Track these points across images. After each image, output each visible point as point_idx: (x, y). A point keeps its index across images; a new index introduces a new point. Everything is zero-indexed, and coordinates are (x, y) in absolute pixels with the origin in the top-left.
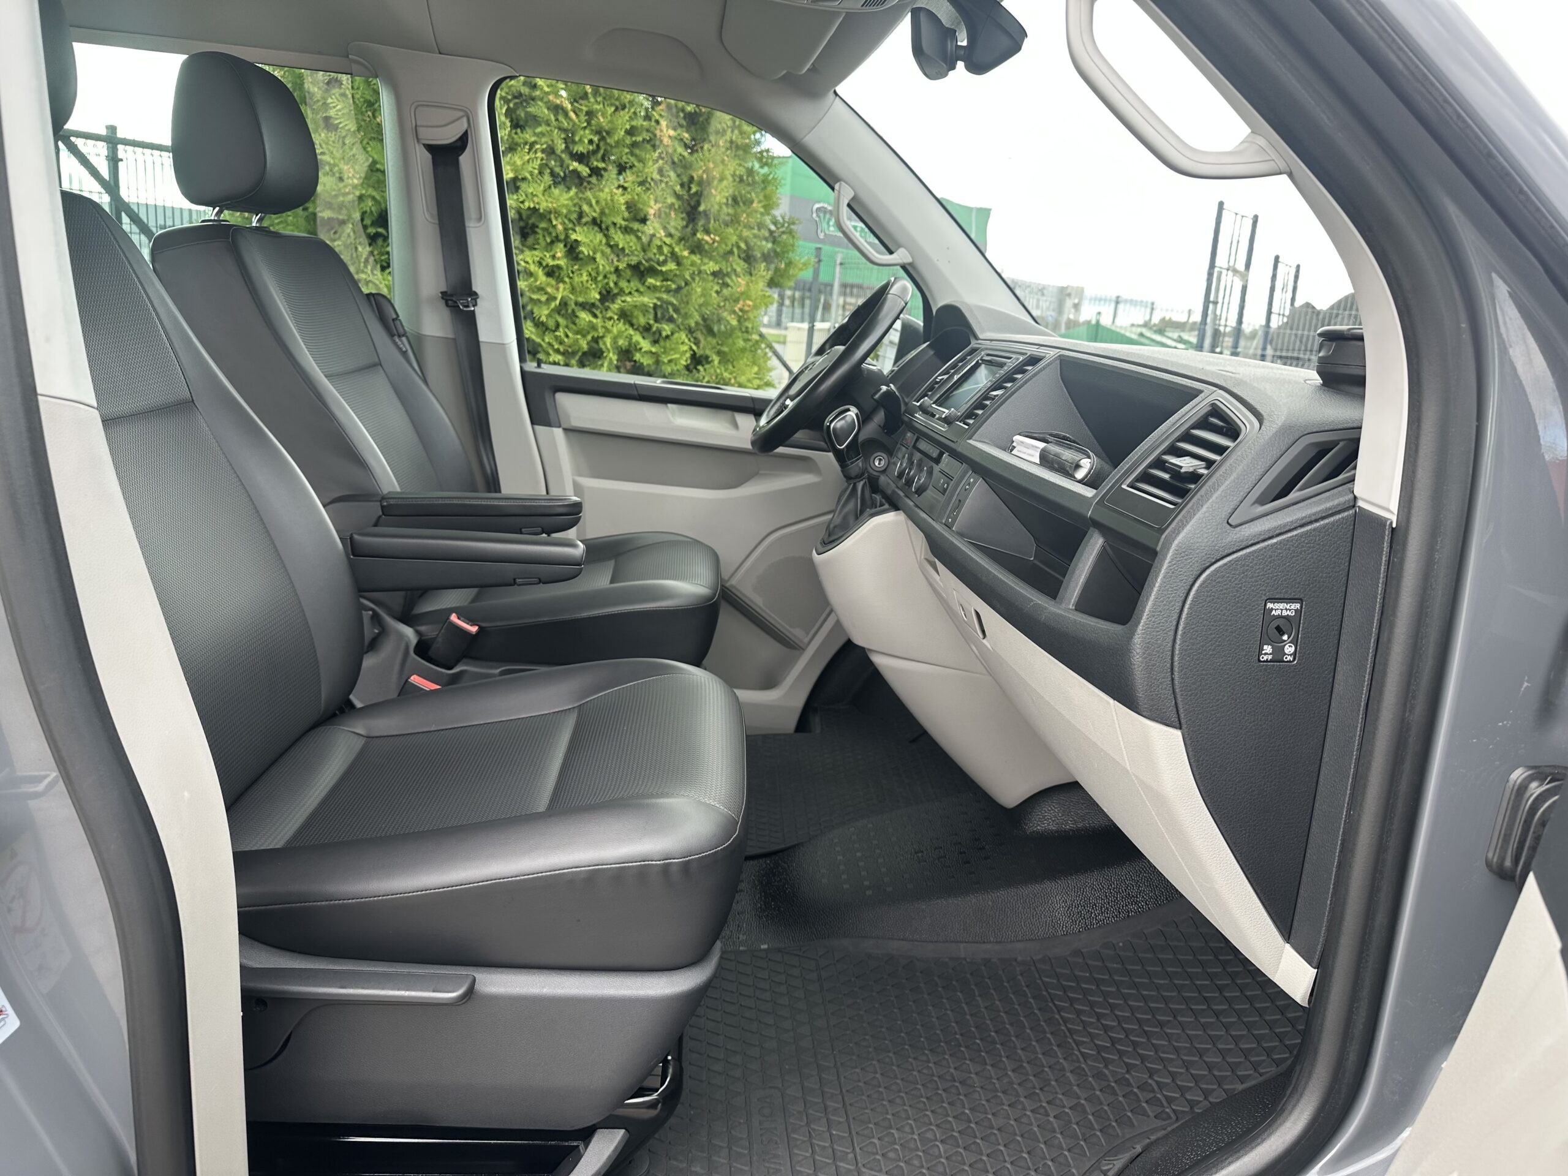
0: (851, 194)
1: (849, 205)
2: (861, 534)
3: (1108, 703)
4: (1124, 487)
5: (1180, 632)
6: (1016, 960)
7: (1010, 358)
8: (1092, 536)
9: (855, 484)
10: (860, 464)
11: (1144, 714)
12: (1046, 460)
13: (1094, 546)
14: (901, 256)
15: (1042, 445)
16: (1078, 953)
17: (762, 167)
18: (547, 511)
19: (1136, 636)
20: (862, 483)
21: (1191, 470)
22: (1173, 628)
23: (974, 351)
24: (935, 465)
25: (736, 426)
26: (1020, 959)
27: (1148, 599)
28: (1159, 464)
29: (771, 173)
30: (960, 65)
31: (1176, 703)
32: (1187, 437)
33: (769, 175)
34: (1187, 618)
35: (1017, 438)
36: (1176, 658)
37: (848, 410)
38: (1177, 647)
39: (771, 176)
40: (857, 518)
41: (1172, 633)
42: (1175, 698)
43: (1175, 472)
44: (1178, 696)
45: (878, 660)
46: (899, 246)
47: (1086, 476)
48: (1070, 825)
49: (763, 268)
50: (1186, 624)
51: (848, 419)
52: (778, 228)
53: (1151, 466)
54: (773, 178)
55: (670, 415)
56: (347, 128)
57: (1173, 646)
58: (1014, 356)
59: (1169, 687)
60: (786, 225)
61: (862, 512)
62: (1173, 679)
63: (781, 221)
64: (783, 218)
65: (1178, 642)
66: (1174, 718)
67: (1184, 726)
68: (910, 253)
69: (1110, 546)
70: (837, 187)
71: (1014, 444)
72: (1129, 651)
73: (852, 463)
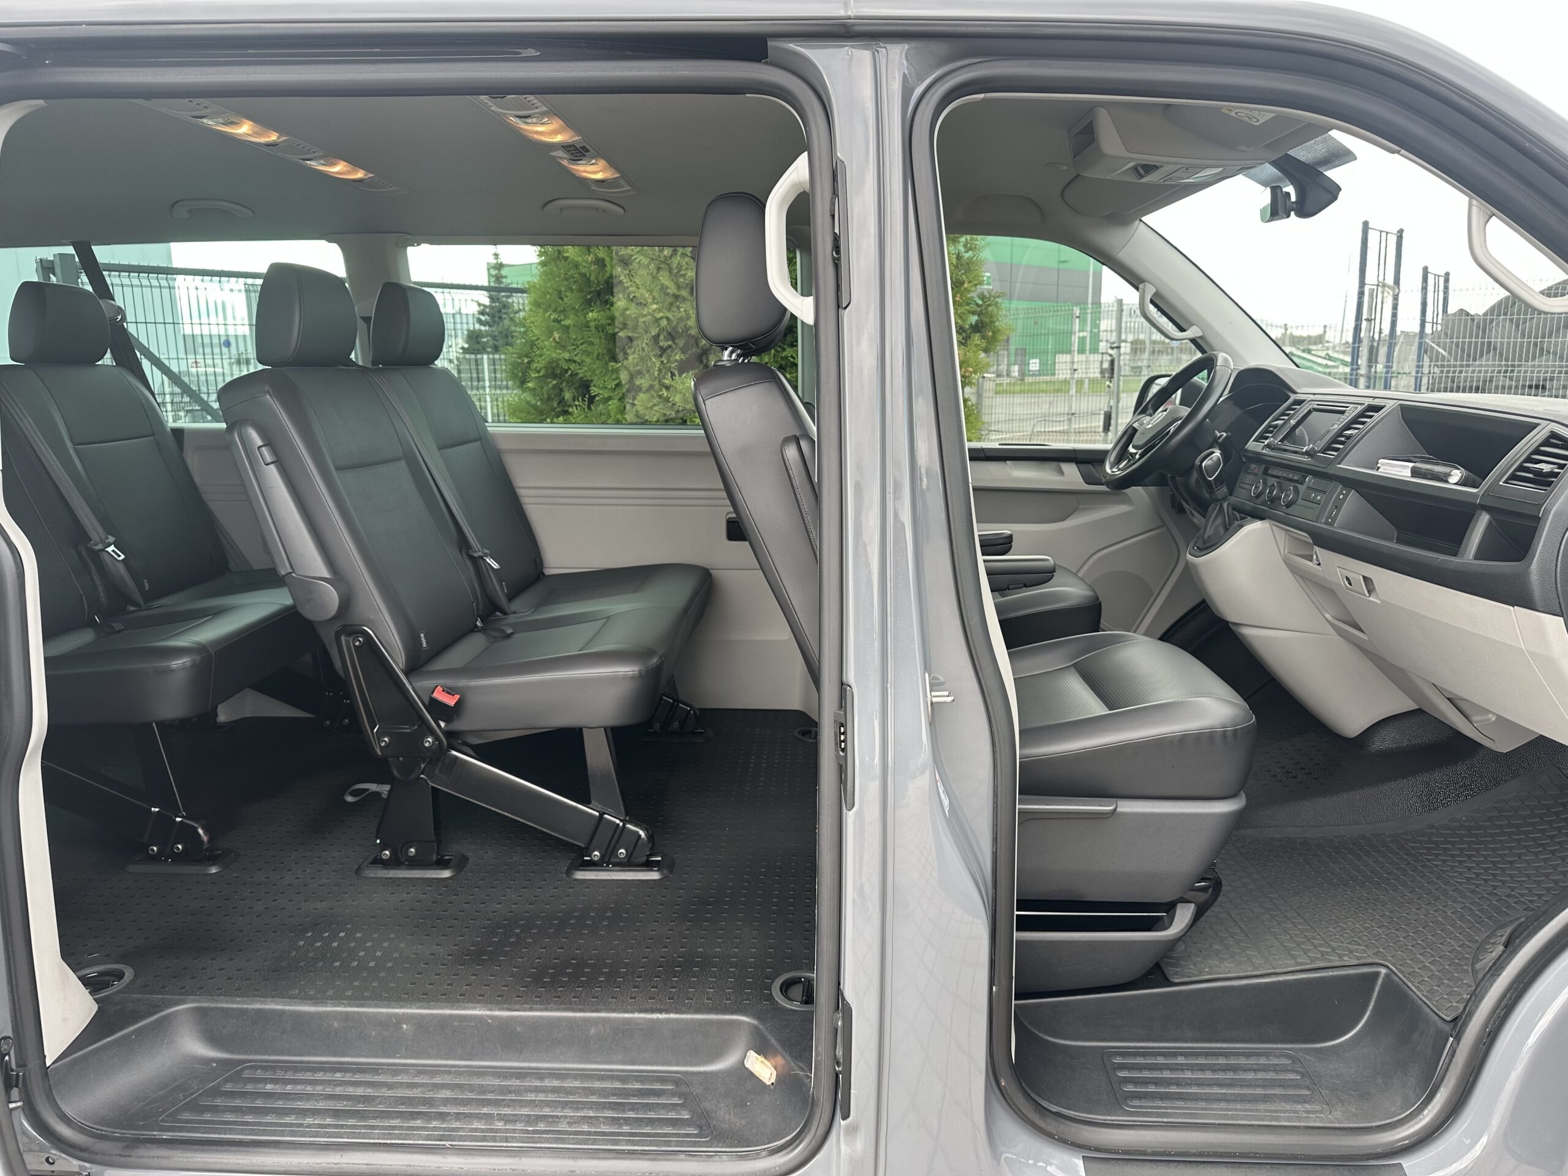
0: (1154, 290)
1: (1152, 302)
2: (1233, 542)
3: (1510, 610)
4: (1501, 483)
5: (1559, 560)
6: (1384, 834)
7: (1347, 407)
8: (1480, 515)
9: (1221, 505)
10: (1225, 490)
11: (1540, 609)
12: (1415, 473)
13: (1483, 521)
14: (1193, 332)
15: (1411, 465)
16: (1431, 826)
17: (966, 252)
18: (993, 543)
19: (1533, 565)
20: (1226, 503)
21: (1549, 470)
22: (1555, 558)
23: (1299, 402)
24: (1300, 486)
25: (1061, 473)
26: (1387, 834)
27: (1538, 544)
28: (1521, 468)
29: (975, 256)
30: (1292, 213)
31: (1559, 602)
32: (1537, 451)
33: (973, 258)
34: (1563, 552)
35: (1381, 461)
36: (1558, 575)
37: (1214, 452)
38: (1559, 569)
39: (975, 258)
40: (1226, 529)
41: (1555, 561)
42: (1559, 598)
43: (1539, 473)
44: (1561, 597)
45: (1246, 631)
46: (1192, 325)
47: (1460, 480)
48: (1405, 743)
49: (977, 338)
50: (1563, 555)
51: (1215, 459)
52: (984, 302)
53: (1517, 470)
54: (976, 259)
55: (1008, 469)
56: (637, 261)
57: (1556, 569)
58: (1352, 406)
59: (1555, 592)
60: (992, 299)
61: (1230, 524)
62: (1557, 588)
63: (988, 296)
64: (990, 294)
65: (1559, 566)
66: (1558, 610)
67: (1565, 615)
68: (1200, 329)
69: (1494, 519)
70: (1141, 286)
71: (1379, 465)
72: (1529, 574)
73: (1218, 490)
